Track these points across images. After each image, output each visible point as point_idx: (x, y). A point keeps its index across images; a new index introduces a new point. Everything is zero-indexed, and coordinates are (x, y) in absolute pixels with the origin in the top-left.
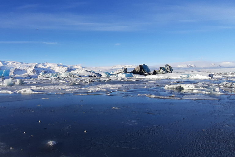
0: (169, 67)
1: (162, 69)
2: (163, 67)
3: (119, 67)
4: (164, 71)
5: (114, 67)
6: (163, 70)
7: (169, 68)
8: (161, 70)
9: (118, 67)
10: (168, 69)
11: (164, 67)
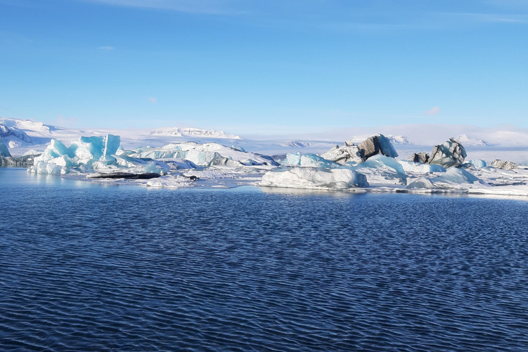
0: (459, 145)
1: (443, 152)
2: (442, 146)
3: (173, 135)
4: (447, 157)
5: (156, 134)
6: (444, 155)
7: (458, 148)
8: (441, 152)
9: (169, 135)
10: (455, 151)
11: (447, 145)
